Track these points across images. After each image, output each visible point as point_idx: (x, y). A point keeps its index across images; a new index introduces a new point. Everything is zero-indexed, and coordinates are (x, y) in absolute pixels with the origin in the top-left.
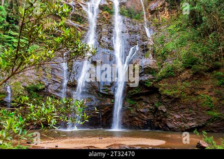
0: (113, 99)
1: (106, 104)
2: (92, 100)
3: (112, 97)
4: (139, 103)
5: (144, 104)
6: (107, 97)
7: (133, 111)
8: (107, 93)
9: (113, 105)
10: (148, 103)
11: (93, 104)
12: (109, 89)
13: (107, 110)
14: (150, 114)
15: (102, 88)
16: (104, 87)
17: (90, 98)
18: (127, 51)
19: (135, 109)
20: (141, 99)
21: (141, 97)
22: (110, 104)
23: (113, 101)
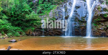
0: (86, 23)
1: (82, 25)
2: (76, 24)
3: (85, 22)
4: (99, 26)
5: (101, 26)
6: (83, 23)
7: (96, 29)
8: (83, 20)
9: (86, 26)
10: (103, 26)
11: (76, 25)
12: (84, 18)
13: (83, 28)
14: (104, 30)
15: (81, 18)
16: (81, 17)
17: (75, 23)
18: (92, 2)
19: (96, 28)
20: (100, 24)
21: (100, 23)
22: (84, 25)
23: (86, 24)
